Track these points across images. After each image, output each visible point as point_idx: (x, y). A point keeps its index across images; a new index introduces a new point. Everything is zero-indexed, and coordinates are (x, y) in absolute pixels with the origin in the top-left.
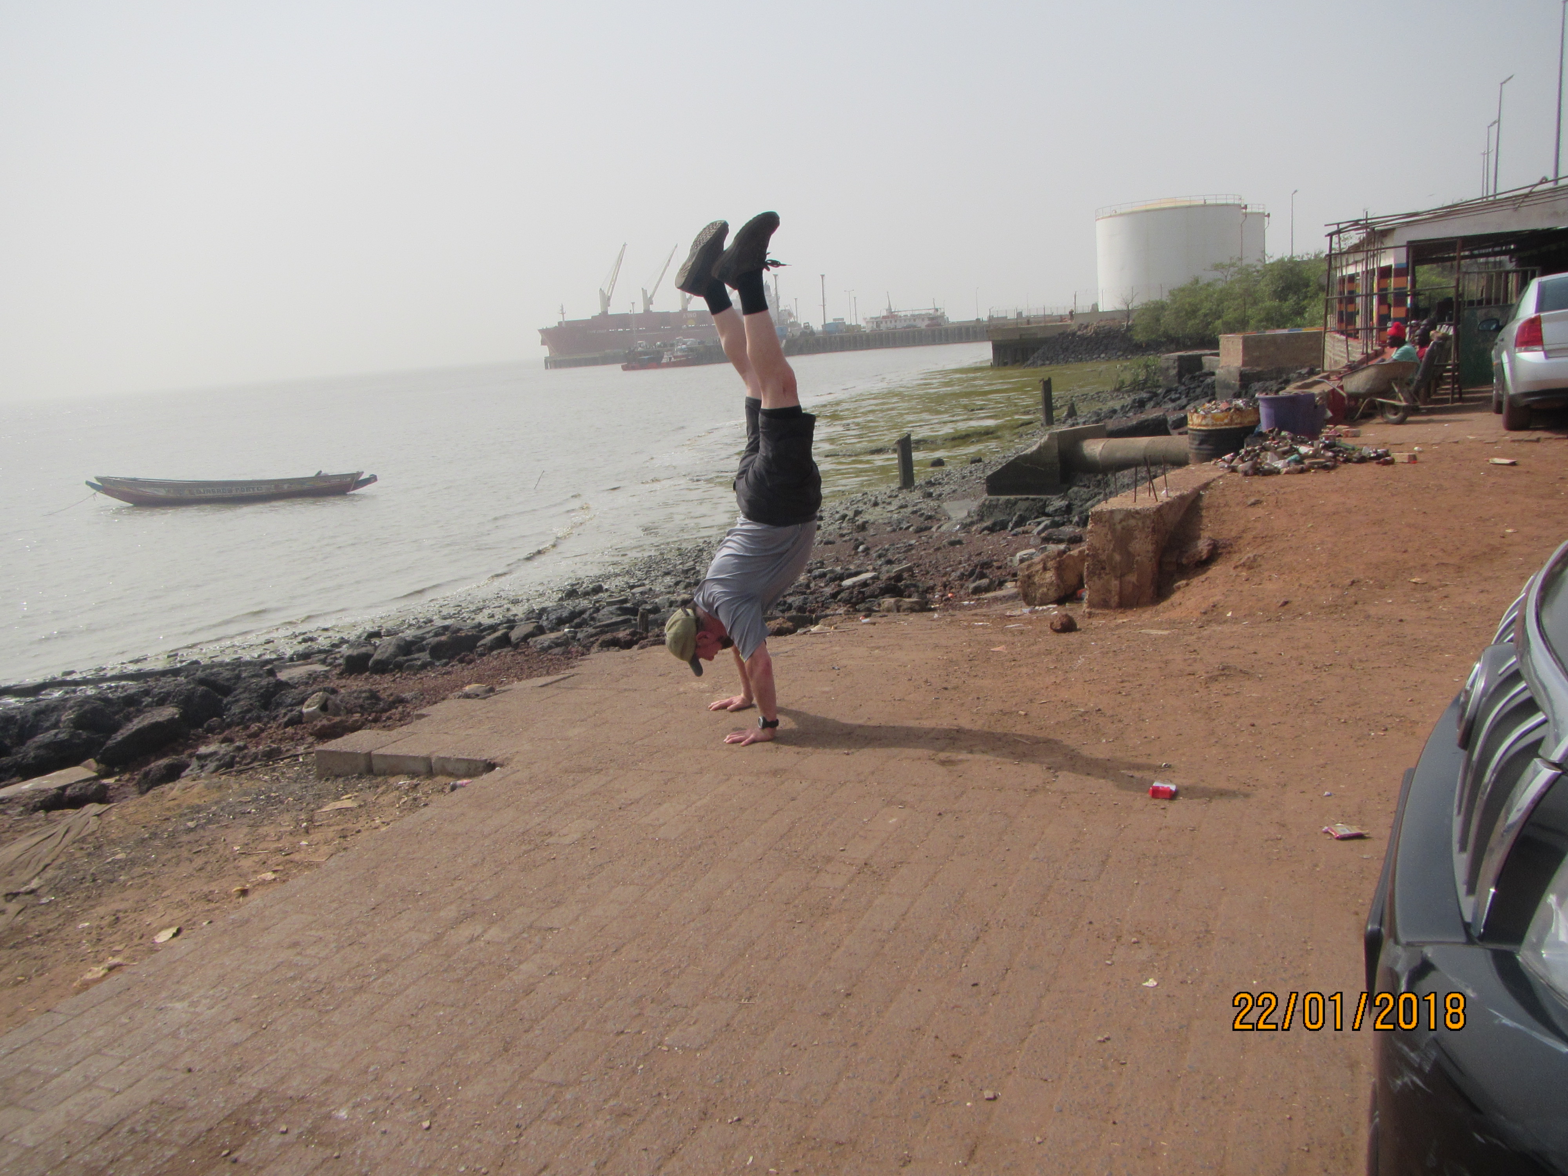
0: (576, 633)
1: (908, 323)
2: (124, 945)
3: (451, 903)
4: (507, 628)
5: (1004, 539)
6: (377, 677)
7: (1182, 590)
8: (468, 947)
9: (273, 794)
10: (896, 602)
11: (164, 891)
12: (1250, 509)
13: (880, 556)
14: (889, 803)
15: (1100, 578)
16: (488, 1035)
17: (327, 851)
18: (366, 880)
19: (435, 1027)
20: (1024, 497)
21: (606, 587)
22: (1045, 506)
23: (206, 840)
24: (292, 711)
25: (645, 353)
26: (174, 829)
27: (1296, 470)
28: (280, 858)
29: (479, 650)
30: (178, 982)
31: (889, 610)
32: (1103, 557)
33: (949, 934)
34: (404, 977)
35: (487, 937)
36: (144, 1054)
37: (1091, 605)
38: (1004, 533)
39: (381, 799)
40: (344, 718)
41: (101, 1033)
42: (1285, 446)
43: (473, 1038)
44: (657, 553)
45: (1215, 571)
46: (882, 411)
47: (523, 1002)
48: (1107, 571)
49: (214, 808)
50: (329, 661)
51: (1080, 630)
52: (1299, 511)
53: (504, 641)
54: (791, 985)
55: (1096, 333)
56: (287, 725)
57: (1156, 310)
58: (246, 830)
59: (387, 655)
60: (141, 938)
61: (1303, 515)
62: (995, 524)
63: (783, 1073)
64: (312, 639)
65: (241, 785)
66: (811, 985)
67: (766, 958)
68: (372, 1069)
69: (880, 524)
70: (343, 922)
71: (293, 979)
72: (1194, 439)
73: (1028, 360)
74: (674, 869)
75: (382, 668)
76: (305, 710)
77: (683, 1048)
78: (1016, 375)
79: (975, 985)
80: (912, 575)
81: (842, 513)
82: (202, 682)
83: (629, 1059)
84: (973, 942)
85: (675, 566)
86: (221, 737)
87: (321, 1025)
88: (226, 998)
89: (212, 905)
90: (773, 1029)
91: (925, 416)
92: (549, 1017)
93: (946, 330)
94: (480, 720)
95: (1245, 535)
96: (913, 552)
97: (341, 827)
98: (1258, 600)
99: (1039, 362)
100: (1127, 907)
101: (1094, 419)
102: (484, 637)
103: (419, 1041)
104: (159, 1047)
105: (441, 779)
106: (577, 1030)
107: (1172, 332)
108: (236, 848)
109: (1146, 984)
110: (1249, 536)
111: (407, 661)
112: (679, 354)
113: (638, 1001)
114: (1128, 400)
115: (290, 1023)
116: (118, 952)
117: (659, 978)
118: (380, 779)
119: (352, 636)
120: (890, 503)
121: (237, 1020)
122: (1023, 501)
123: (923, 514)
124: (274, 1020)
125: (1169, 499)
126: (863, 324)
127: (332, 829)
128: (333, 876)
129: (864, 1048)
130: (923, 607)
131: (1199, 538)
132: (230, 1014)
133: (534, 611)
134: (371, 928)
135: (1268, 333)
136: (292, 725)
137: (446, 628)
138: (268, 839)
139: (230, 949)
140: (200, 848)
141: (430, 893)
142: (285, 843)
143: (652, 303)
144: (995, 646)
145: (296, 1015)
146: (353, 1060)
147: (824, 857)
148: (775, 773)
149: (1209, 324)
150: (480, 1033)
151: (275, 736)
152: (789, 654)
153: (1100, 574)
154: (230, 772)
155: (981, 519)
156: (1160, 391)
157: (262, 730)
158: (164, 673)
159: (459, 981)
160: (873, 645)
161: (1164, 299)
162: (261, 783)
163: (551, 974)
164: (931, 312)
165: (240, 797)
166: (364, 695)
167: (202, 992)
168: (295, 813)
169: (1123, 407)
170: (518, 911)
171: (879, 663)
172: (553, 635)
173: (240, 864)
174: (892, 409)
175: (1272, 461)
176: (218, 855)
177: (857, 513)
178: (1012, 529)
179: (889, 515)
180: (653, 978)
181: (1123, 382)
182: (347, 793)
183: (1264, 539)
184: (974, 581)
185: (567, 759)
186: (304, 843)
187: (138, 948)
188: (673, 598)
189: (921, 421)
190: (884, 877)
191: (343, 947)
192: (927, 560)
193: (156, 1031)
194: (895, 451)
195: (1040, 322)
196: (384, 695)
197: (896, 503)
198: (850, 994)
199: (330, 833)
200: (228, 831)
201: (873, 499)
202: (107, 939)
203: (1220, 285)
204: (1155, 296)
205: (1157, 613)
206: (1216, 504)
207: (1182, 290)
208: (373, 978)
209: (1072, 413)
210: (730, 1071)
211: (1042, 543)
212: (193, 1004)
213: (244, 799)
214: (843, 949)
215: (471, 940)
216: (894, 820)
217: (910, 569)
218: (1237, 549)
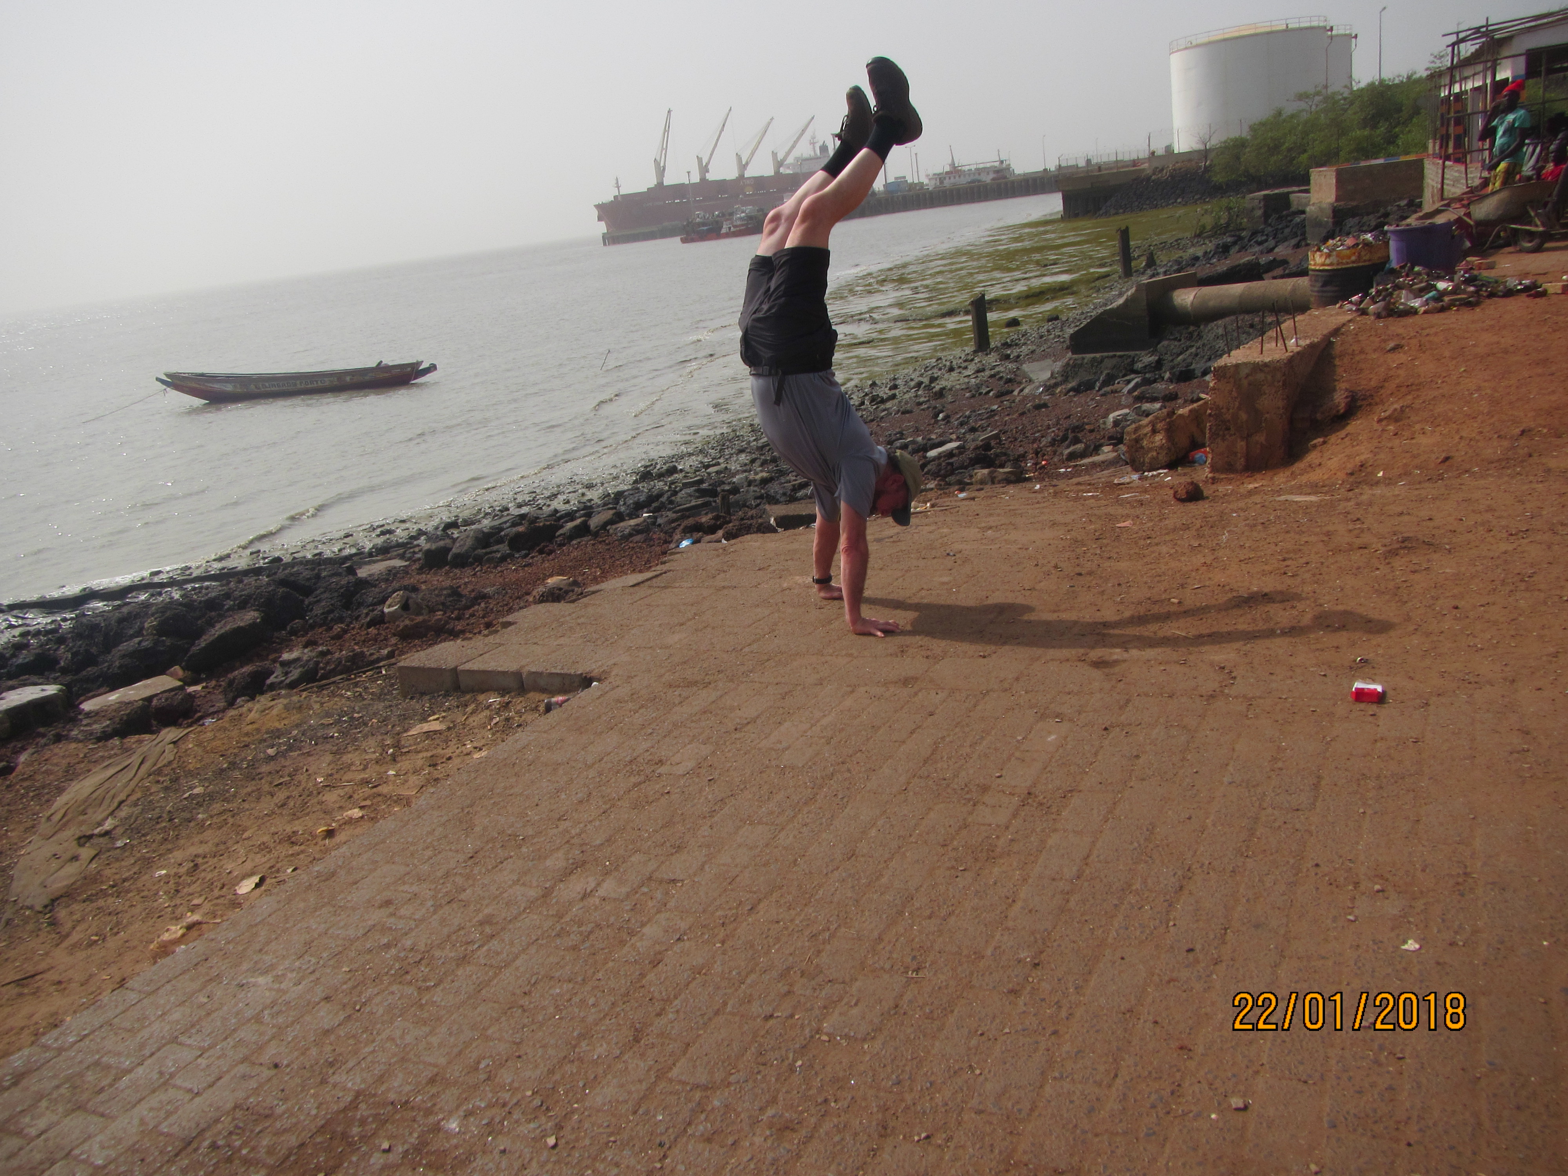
0: (656, 518)
1: (972, 178)
2: (203, 897)
3: (558, 849)
4: (583, 516)
5: (1092, 399)
6: (457, 571)
7: (1319, 448)
8: (581, 905)
9: (356, 715)
10: (990, 473)
11: (244, 831)
12: (1390, 355)
13: (962, 424)
14: (1043, 717)
15: (1223, 440)
16: (613, 1020)
17: (417, 782)
18: (461, 822)
19: (552, 1010)
20: (1111, 354)
21: (680, 467)
22: (1133, 362)
23: (287, 771)
24: (373, 610)
25: (704, 224)
26: (254, 758)
27: (1436, 308)
28: (367, 791)
29: (558, 539)
30: (261, 950)
31: (982, 482)
32: (1228, 417)
33: (1145, 882)
34: (512, 943)
35: (601, 892)
36: (225, 1043)
37: (1214, 469)
38: (1091, 394)
39: (471, 720)
40: (426, 617)
41: (176, 1015)
42: (1421, 282)
43: (597, 1024)
44: (730, 430)
45: (1355, 426)
46: (951, 271)
47: (651, 976)
48: (1232, 432)
49: (295, 732)
50: (408, 555)
51: (1207, 498)
52: (1447, 354)
53: (583, 530)
54: (965, 952)
55: (1171, 176)
56: (370, 625)
57: (1236, 147)
58: (329, 758)
59: (465, 548)
60: (222, 888)
61: (1453, 358)
62: (1079, 385)
63: (973, 1072)
64: (390, 532)
65: (322, 704)
66: (989, 952)
67: (930, 917)
68: (482, 1066)
69: (957, 390)
70: (439, 874)
71: (388, 946)
72: (1316, 281)
73: (1100, 209)
74: (806, 803)
75: (462, 561)
76: (386, 610)
77: (846, 1037)
78: (1088, 226)
79: (1190, 950)
80: (1000, 443)
81: (917, 380)
82: (283, 583)
83: (784, 1053)
84: (1176, 892)
85: (749, 443)
86: (304, 639)
87: (421, 1007)
88: (314, 971)
89: (296, 848)
90: (952, 1011)
91: (997, 274)
92: (683, 996)
93: (1013, 182)
94: (571, 628)
95: (1386, 384)
96: (997, 418)
97: (429, 754)
98: (1414, 457)
99: (1113, 211)
100: (1357, 843)
101: (1175, 267)
102: (562, 527)
103: (534, 1027)
104: (241, 1034)
105: (534, 696)
106: (717, 1013)
107: (1252, 171)
108: (319, 780)
109: (1405, 947)
110: (1391, 385)
111: (487, 553)
112: (739, 223)
113: (785, 974)
114: (1210, 246)
115: (385, 1004)
116: (198, 906)
117: (807, 944)
118: (468, 697)
119: (429, 526)
120: (966, 368)
121: (327, 999)
122: (1109, 359)
123: (1001, 378)
124: (369, 1000)
125: (1299, 349)
126: (925, 181)
127: (421, 755)
128: (424, 817)
129: (1067, 1037)
130: (1018, 478)
131: (1334, 390)
132: (320, 992)
133: (609, 495)
134: (470, 882)
135: (1363, 164)
136: (375, 625)
137: (523, 517)
138: (353, 768)
139: (316, 909)
140: (282, 780)
141: (533, 837)
142: (371, 773)
143: (708, 171)
144: (1119, 522)
145: (393, 993)
146: (460, 1053)
147: (978, 785)
148: (906, 682)
149: (1293, 159)
150: (604, 1017)
151: (358, 638)
152: (895, 538)
153: (1224, 435)
154: (312, 688)
155: (1066, 380)
156: (1244, 234)
157: (345, 631)
158: (246, 573)
159: (575, 948)
160: (983, 525)
161: (1244, 135)
162: (344, 700)
163: (679, 939)
164: (997, 164)
165: (321, 718)
166: (445, 592)
167: (287, 963)
168: (380, 737)
169: (1206, 253)
170: (633, 859)
171: (997, 546)
172: (633, 522)
173: (324, 799)
174: (961, 269)
175: (1407, 299)
176: (301, 788)
177: (933, 379)
178: (1100, 389)
179: (966, 380)
180: (799, 944)
181: (1204, 227)
182: (434, 714)
183: (1411, 387)
184: (1068, 447)
185: (669, 671)
186: (392, 772)
187: (219, 901)
188: (752, 476)
189: (991, 280)
190: (1054, 810)
191: (441, 906)
192: (1013, 426)
193: (237, 1014)
194: (967, 313)
195: (1111, 169)
196: (465, 592)
197: (972, 368)
198: (1038, 964)
199: (419, 760)
200: (310, 759)
201: (948, 364)
202: (185, 890)
203: (1305, 116)
204: (1235, 133)
205: (1293, 476)
206: (1350, 351)
207: (1262, 124)
208: (476, 946)
209: (1151, 262)
210: (907, 1068)
211: (1134, 403)
212: (278, 979)
213: (326, 721)
214: (1019, 904)
215: (585, 896)
216: (1053, 737)
217: (996, 437)
218: (1377, 400)
